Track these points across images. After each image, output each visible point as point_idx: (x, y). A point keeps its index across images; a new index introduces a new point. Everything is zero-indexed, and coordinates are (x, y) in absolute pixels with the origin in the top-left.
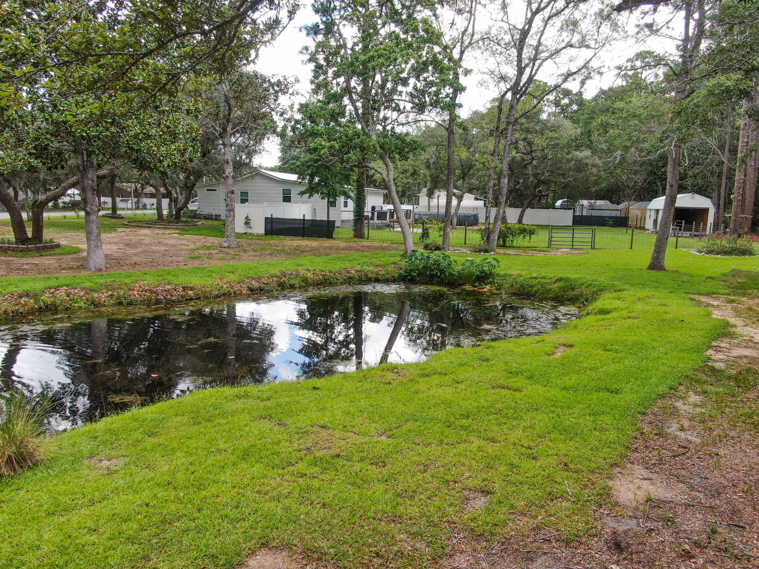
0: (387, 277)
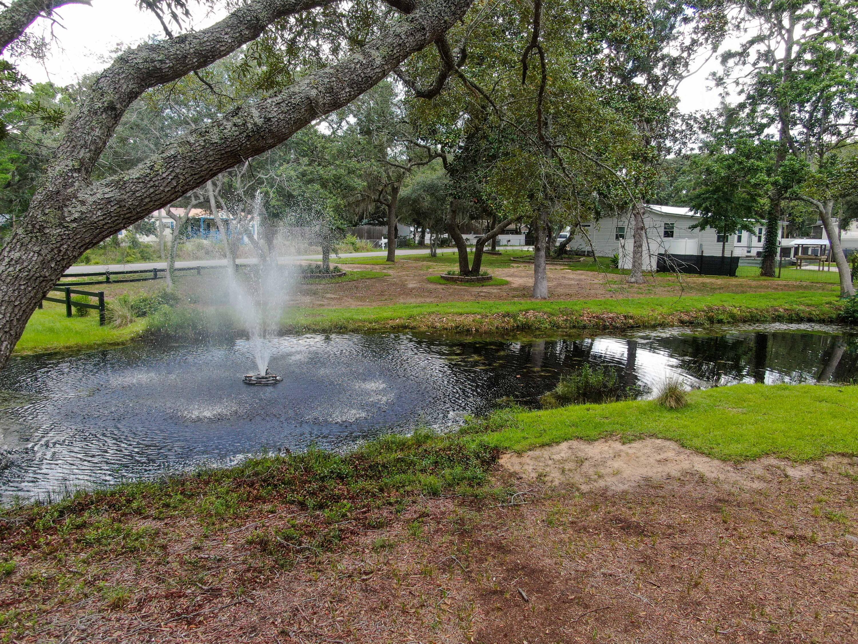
0: (822, 317)
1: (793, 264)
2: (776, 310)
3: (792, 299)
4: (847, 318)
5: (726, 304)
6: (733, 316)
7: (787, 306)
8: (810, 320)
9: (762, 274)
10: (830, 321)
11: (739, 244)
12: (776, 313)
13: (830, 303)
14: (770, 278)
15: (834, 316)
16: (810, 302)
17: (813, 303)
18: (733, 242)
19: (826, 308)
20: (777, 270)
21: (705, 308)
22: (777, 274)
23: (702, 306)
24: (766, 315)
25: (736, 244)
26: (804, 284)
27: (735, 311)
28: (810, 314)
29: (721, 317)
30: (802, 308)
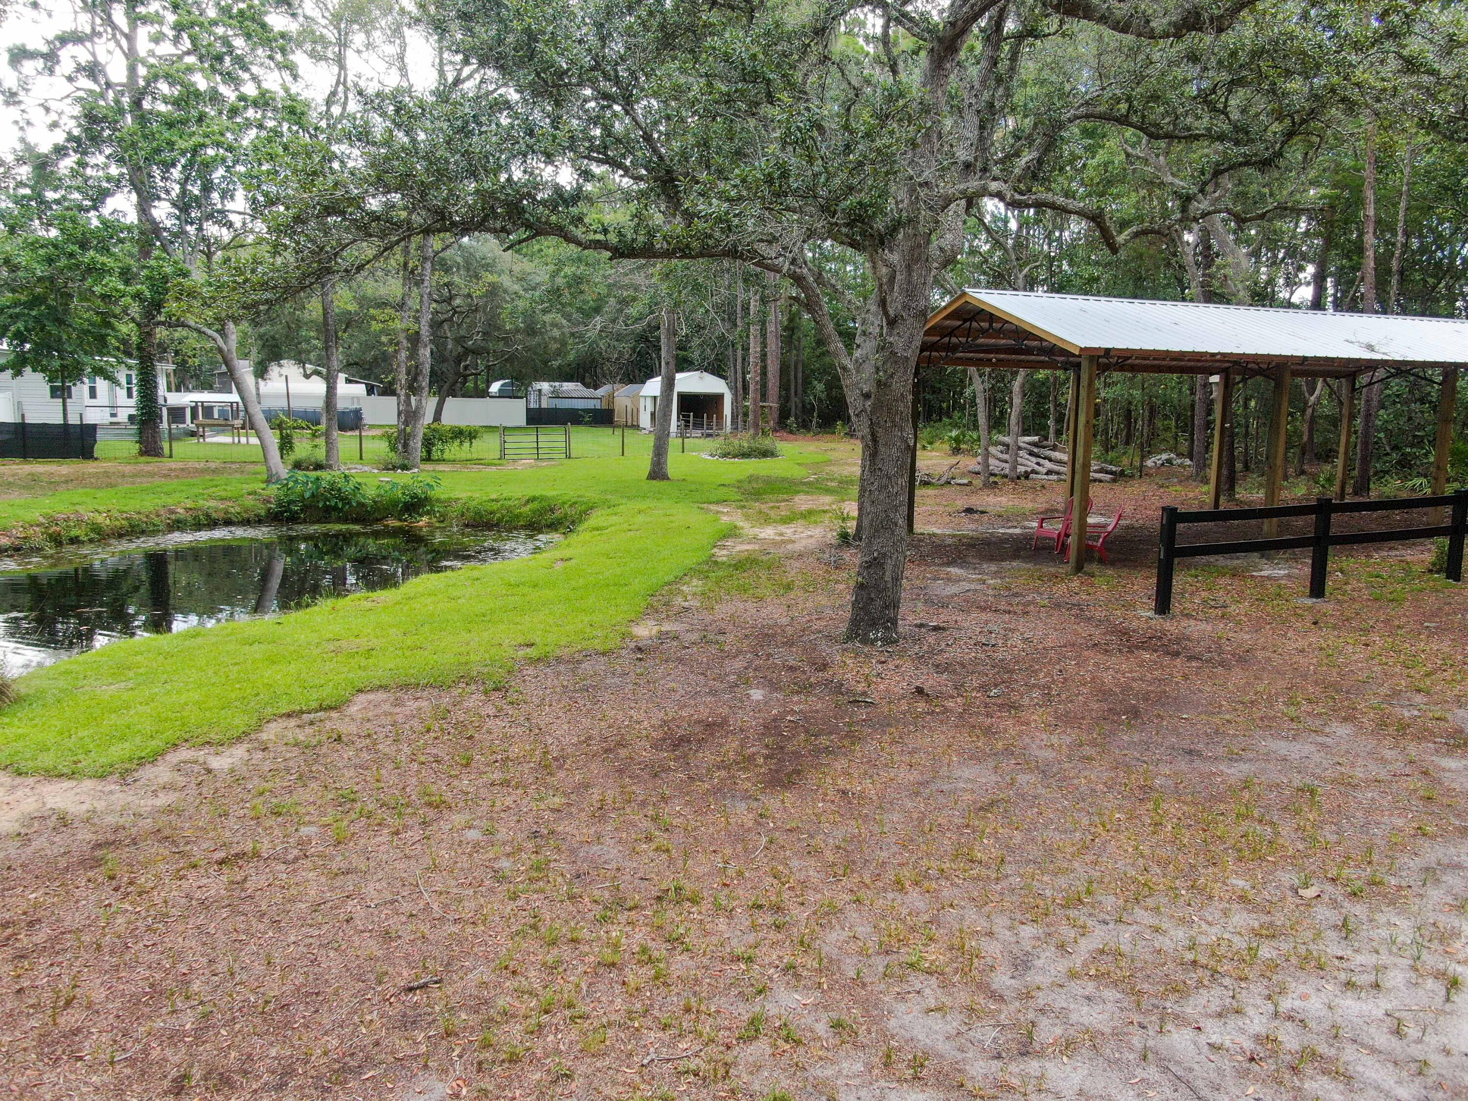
0: (245, 516)
1: (193, 434)
2: (172, 512)
3: (196, 490)
4: (282, 513)
5: (80, 509)
6: (96, 529)
7: (190, 504)
8: (228, 523)
9: (142, 453)
10: (259, 521)
11: (93, 402)
12: (173, 517)
13: (254, 493)
14: (156, 459)
15: (263, 513)
16: (224, 494)
17: (229, 494)
18: (82, 398)
19: (249, 502)
20: (166, 446)
21: (41, 519)
22: (166, 451)
23: (35, 515)
24: (156, 520)
25: (88, 401)
26: (213, 465)
27: (100, 519)
28: (227, 512)
29: (74, 533)
30: (212, 504)
